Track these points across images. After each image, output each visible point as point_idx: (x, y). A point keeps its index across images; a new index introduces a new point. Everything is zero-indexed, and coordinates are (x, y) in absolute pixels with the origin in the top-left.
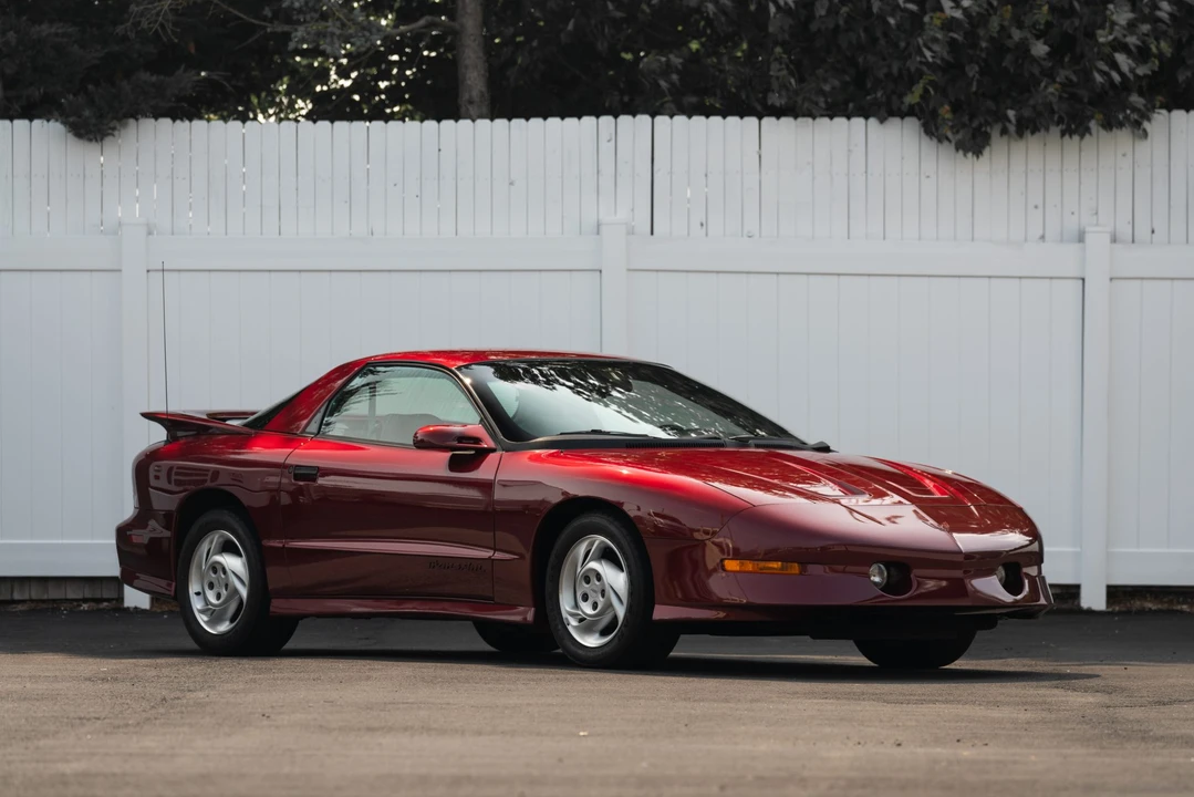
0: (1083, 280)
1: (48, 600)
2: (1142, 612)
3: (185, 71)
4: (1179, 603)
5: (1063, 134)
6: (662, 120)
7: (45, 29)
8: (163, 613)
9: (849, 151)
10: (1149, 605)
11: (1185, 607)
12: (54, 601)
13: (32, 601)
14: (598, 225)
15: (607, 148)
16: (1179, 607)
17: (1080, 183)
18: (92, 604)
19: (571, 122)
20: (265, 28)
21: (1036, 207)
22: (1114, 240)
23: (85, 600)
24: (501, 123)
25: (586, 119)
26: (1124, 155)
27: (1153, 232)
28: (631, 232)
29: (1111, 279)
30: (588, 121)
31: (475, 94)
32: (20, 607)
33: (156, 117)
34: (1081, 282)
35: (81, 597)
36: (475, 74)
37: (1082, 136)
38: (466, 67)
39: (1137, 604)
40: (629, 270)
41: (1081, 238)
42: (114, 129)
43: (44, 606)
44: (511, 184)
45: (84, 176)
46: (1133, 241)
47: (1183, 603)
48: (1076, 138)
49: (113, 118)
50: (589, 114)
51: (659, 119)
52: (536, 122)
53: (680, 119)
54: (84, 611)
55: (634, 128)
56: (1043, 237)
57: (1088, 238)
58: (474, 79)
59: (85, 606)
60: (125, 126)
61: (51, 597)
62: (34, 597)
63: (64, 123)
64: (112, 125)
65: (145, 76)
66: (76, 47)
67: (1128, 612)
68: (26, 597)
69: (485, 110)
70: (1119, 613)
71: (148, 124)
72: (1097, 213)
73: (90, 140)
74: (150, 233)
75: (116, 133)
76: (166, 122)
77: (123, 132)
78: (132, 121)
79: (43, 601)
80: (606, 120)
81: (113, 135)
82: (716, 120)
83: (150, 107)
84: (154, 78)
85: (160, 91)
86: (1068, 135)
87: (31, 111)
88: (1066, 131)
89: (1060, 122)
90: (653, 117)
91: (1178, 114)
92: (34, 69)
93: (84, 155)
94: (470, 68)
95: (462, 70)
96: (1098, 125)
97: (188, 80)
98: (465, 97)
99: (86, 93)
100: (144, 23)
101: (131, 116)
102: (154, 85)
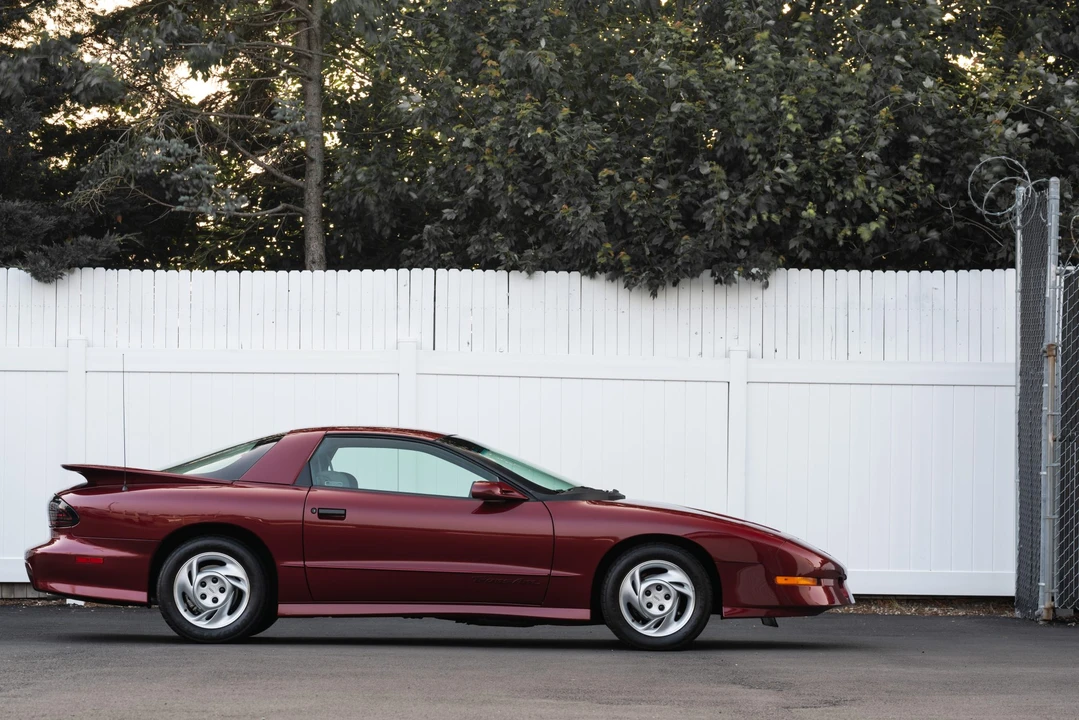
0: (729, 383)
3: (111, 234)
5: (716, 282)
6: (441, 272)
8: (92, 608)
9: (569, 294)
13: (3, 599)
14: (397, 343)
15: (404, 291)
17: (726, 317)
18: (45, 602)
19: (379, 272)
20: (171, 208)
21: (696, 333)
22: (750, 356)
23: (40, 599)
24: (331, 273)
25: (389, 271)
26: (756, 298)
27: (776, 351)
28: (419, 347)
29: (748, 383)
30: (391, 272)
31: (316, 257)
33: (93, 267)
34: (727, 384)
35: (36, 596)
36: (317, 243)
37: (730, 284)
40: (417, 374)
41: (727, 354)
42: (62, 274)
43: (12, 603)
44: (338, 314)
45: (44, 306)
46: (762, 357)
48: (724, 285)
49: (62, 267)
50: (392, 267)
51: (439, 271)
52: (355, 272)
53: (454, 272)
54: (39, 607)
55: (422, 276)
56: (701, 354)
58: (315, 248)
59: (40, 603)
60: (73, 272)
61: (17, 596)
62: (4, 596)
63: (26, 271)
64: (61, 271)
65: (84, 238)
66: (38, 217)
69: (323, 267)
71: (88, 271)
72: (737, 338)
73: (45, 282)
75: (64, 277)
76: (101, 270)
77: (71, 276)
78: (77, 269)
79: (11, 599)
80: (404, 272)
81: (62, 278)
82: (478, 272)
83: (90, 259)
84: (89, 239)
85: (94, 247)
86: (719, 284)
87: (6, 262)
88: (718, 281)
89: (713, 274)
90: (435, 270)
91: (793, 271)
92: (9, 232)
93: (44, 292)
94: (314, 240)
95: (307, 241)
96: (739, 275)
97: (113, 241)
98: (309, 259)
99: (41, 250)
100: (80, 200)
101: (75, 266)
102: (90, 244)
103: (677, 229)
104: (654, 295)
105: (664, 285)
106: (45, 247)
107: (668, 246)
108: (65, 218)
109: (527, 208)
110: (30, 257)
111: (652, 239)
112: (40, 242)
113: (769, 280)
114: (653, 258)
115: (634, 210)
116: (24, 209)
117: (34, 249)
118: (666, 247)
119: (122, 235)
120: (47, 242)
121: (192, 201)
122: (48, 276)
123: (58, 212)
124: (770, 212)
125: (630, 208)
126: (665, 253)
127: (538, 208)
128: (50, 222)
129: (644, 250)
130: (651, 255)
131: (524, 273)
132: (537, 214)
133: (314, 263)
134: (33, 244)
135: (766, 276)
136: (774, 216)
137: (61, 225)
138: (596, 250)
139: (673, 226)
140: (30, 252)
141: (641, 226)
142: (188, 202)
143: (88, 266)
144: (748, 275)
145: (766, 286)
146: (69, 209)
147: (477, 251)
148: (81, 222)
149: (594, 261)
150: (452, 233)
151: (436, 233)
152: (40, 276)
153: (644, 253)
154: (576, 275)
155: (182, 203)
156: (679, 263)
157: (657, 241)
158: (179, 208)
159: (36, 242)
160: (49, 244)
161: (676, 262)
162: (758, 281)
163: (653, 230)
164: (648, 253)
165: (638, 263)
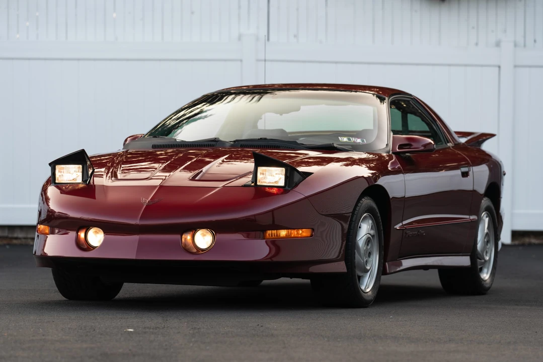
0: (499, 67)
2: (530, 245)
10: (534, 241)
17: (497, 15)
21: (473, 28)
22: (516, 45)
27: (535, 41)
29: (515, 66)
34: (497, 69)
39: (527, 240)
41: (498, 44)
44: (192, 13)
46: (525, 46)
56: (477, 44)
57: (502, 44)
67: (523, 245)
70: (519, 245)
72: (505, 31)
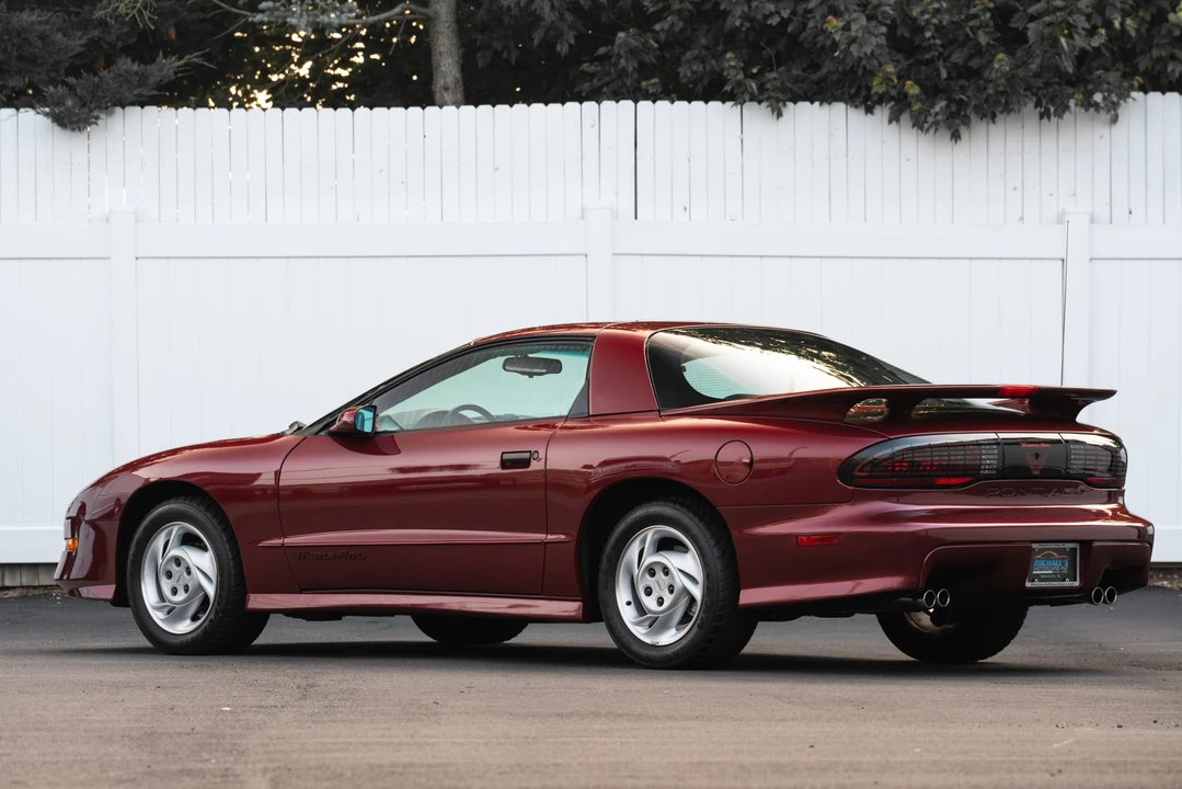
0: (1064, 261)
1: (39, 587)
3: (165, 57)
4: (1161, 580)
5: (1041, 117)
6: (644, 105)
7: (27, 17)
9: (830, 134)
11: (1165, 583)
12: (45, 587)
13: (23, 587)
14: (583, 210)
15: (590, 134)
16: (1160, 584)
17: (1058, 165)
19: (555, 107)
20: (247, 17)
21: (1015, 189)
22: (1092, 221)
24: (485, 109)
25: (569, 105)
26: (1101, 137)
27: (1130, 213)
28: (614, 216)
29: (1091, 259)
30: (572, 106)
31: (450, 80)
32: (11, 594)
33: (142, 105)
34: (1060, 264)
36: (450, 60)
37: (1063, 117)
38: (440, 54)
40: (614, 254)
41: (1059, 219)
42: (97, 118)
43: (36, 592)
44: (496, 169)
45: (71, 164)
46: (1111, 222)
47: (1164, 578)
48: (1053, 119)
49: (97, 108)
50: (573, 99)
51: (642, 104)
52: (521, 108)
53: (663, 105)
55: (617, 112)
56: (1022, 218)
57: (1067, 218)
58: (447, 67)
60: (111, 114)
62: (25, 583)
63: (46, 115)
64: (95, 113)
65: (126, 64)
66: (60, 35)
68: (17, 583)
69: (460, 96)
71: (133, 111)
72: (1075, 195)
73: (73, 130)
74: (137, 221)
75: (100, 122)
76: (151, 110)
77: (110, 120)
78: (119, 109)
79: (34, 587)
80: (590, 106)
81: (96, 124)
82: (698, 105)
83: (136, 95)
84: (135, 67)
85: (143, 79)
86: (1045, 120)
87: (14, 100)
88: (1045, 115)
89: (1038, 104)
90: (636, 102)
91: (1155, 96)
92: (20, 58)
93: (70, 146)
94: (445, 55)
95: (436, 57)
96: (1076, 105)
97: (167, 66)
98: (439, 83)
99: (67, 84)
100: (122, 10)
101: (115, 105)
102: (136, 74)
103: (988, 44)
104: (956, 136)
105: (966, 122)
106: (71, 80)
107: (974, 63)
108: (96, 33)
109: (771, 14)
110: (52, 95)
111: (949, 56)
112: (62, 71)
113: (1119, 111)
114: (952, 83)
115: (927, 16)
116: (40, 23)
117: (54, 82)
118: (970, 64)
119: (180, 59)
120: (74, 71)
121: (277, 9)
122: (77, 122)
123: (84, 26)
124: (1123, 18)
125: (922, 13)
126: (969, 73)
127: (786, 14)
128: (77, 42)
129: (937, 70)
130: (949, 77)
131: (764, 104)
132: (784, 23)
133: (446, 89)
134: (53, 75)
135: (1115, 106)
136: (1129, 21)
137: (93, 44)
138: (872, 74)
139: (983, 39)
140: (51, 88)
141: (933, 37)
142: (272, 10)
143: (133, 104)
144: (1088, 104)
145: (1115, 120)
146: (102, 23)
147: (693, 73)
148: (118, 39)
149: (869, 88)
150: (656, 45)
151: (634, 43)
152: (66, 121)
153: (939, 75)
154: (839, 107)
155: (263, 11)
156: (991, 91)
157: (958, 57)
158: (259, 17)
159: (56, 71)
160: (78, 75)
161: (985, 89)
162: (1103, 113)
163: (951, 42)
164: (944, 74)
165: (932, 91)
